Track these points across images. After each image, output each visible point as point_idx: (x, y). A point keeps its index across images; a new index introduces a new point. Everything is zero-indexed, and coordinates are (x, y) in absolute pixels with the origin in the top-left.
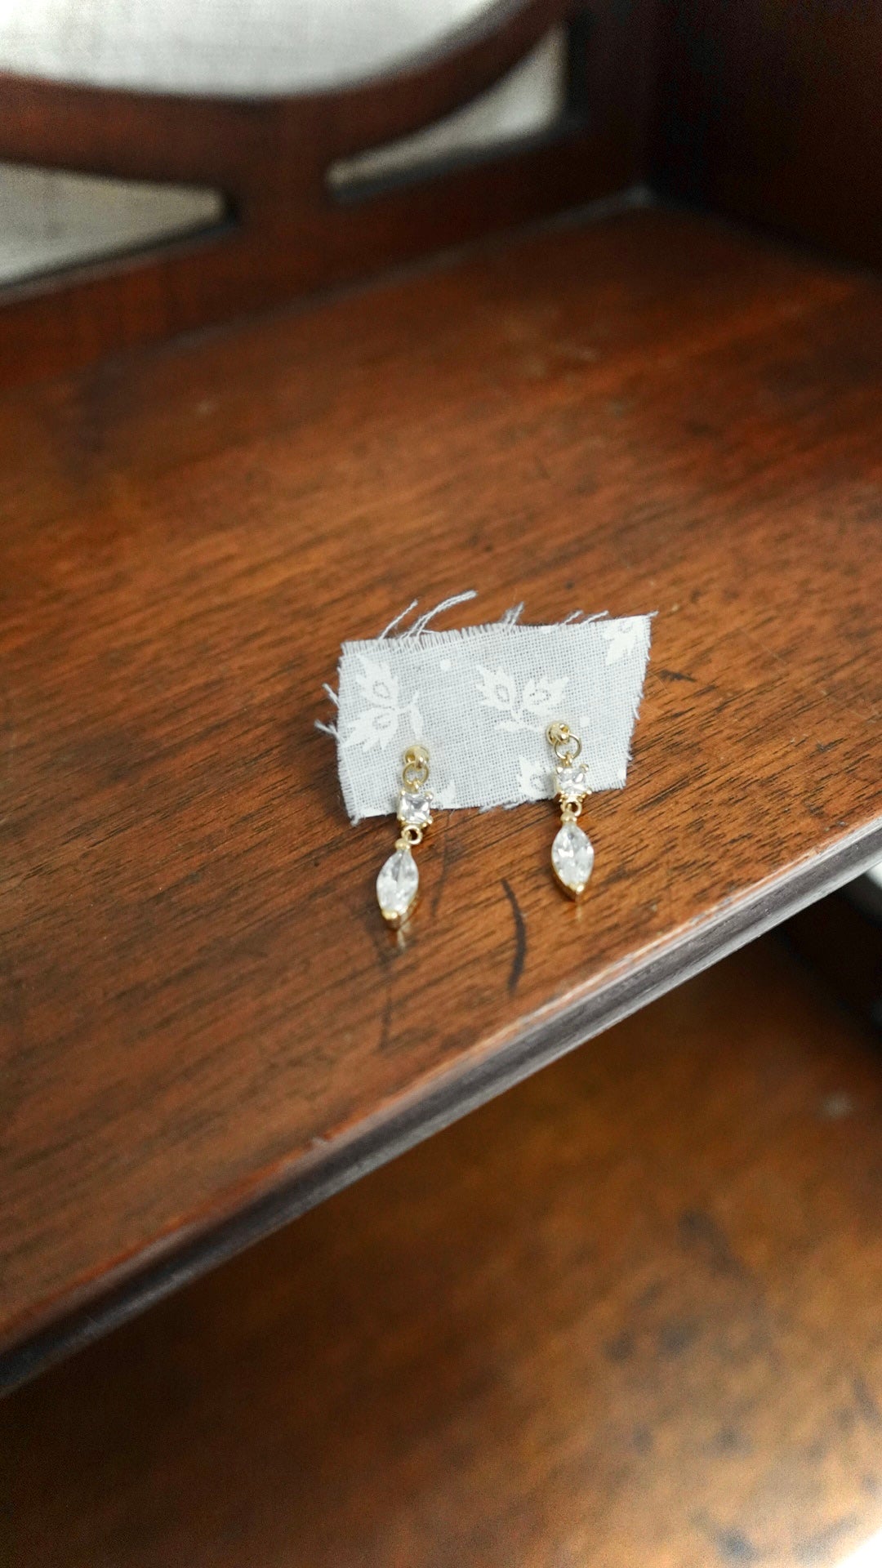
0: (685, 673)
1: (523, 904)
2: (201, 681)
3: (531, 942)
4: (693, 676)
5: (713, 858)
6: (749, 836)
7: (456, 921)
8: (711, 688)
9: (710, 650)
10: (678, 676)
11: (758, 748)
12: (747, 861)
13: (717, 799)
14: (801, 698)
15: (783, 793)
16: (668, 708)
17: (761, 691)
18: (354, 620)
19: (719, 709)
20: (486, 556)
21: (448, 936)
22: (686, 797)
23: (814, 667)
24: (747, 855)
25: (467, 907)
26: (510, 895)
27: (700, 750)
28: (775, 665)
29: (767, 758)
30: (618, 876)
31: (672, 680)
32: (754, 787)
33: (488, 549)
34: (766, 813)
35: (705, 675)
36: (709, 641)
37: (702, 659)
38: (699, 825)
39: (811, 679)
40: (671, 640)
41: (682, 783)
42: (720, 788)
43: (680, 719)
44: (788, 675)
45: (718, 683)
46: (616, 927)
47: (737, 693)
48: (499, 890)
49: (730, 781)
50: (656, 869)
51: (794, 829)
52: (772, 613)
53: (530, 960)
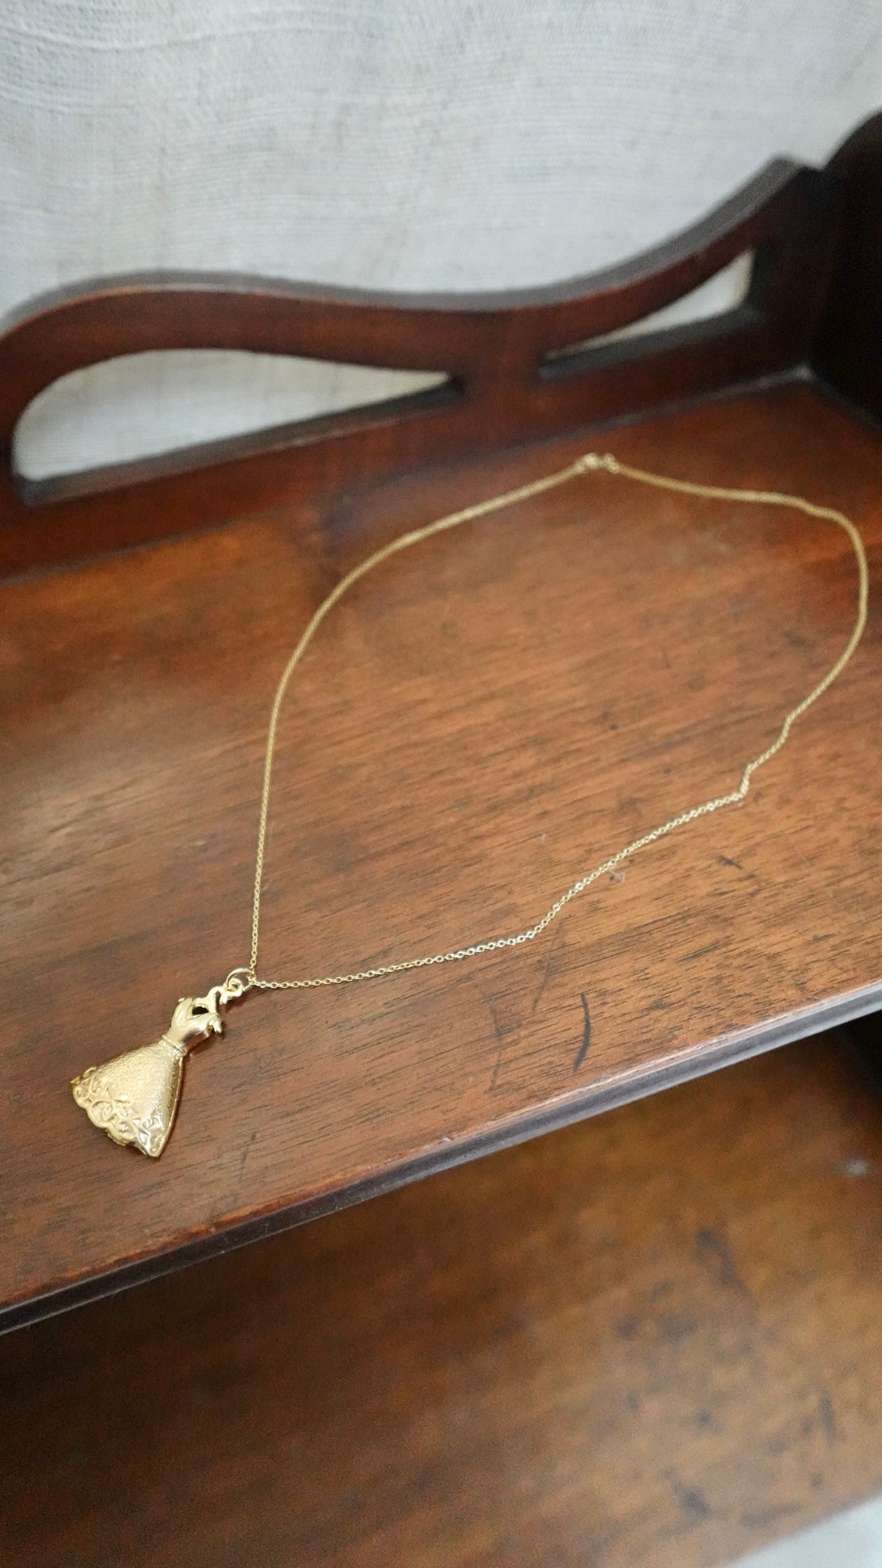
0: (735, 861)
1: (592, 1013)
2: (399, 803)
3: (593, 1040)
4: (740, 864)
5: (722, 1006)
6: (750, 995)
7: (548, 1016)
8: (751, 876)
9: (758, 844)
10: (729, 862)
11: (773, 929)
12: (744, 1013)
13: (737, 962)
14: (813, 896)
15: (782, 967)
16: (717, 886)
17: (786, 885)
18: (509, 772)
19: (753, 895)
20: (612, 733)
21: (541, 1026)
22: (715, 958)
23: (829, 873)
24: (746, 1007)
25: (556, 1008)
26: (585, 1006)
27: (732, 924)
28: (801, 866)
29: (779, 939)
30: (657, 1006)
31: (725, 864)
32: (763, 959)
33: (614, 727)
34: (766, 980)
35: (749, 865)
36: (759, 838)
37: (750, 852)
38: (719, 979)
39: (824, 883)
40: (732, 832)
41: (715, 946)
42: (740, 955)
43: (723, 897)
44: (809, 875)
45: (757, 873)
46: (649, 1040)
47: (769, 884)
48: (579, 1001)
49: (748, 951)
50: (683, 1005)
51: (783, 996)
52: (810, 822)
53: (590, 1052)
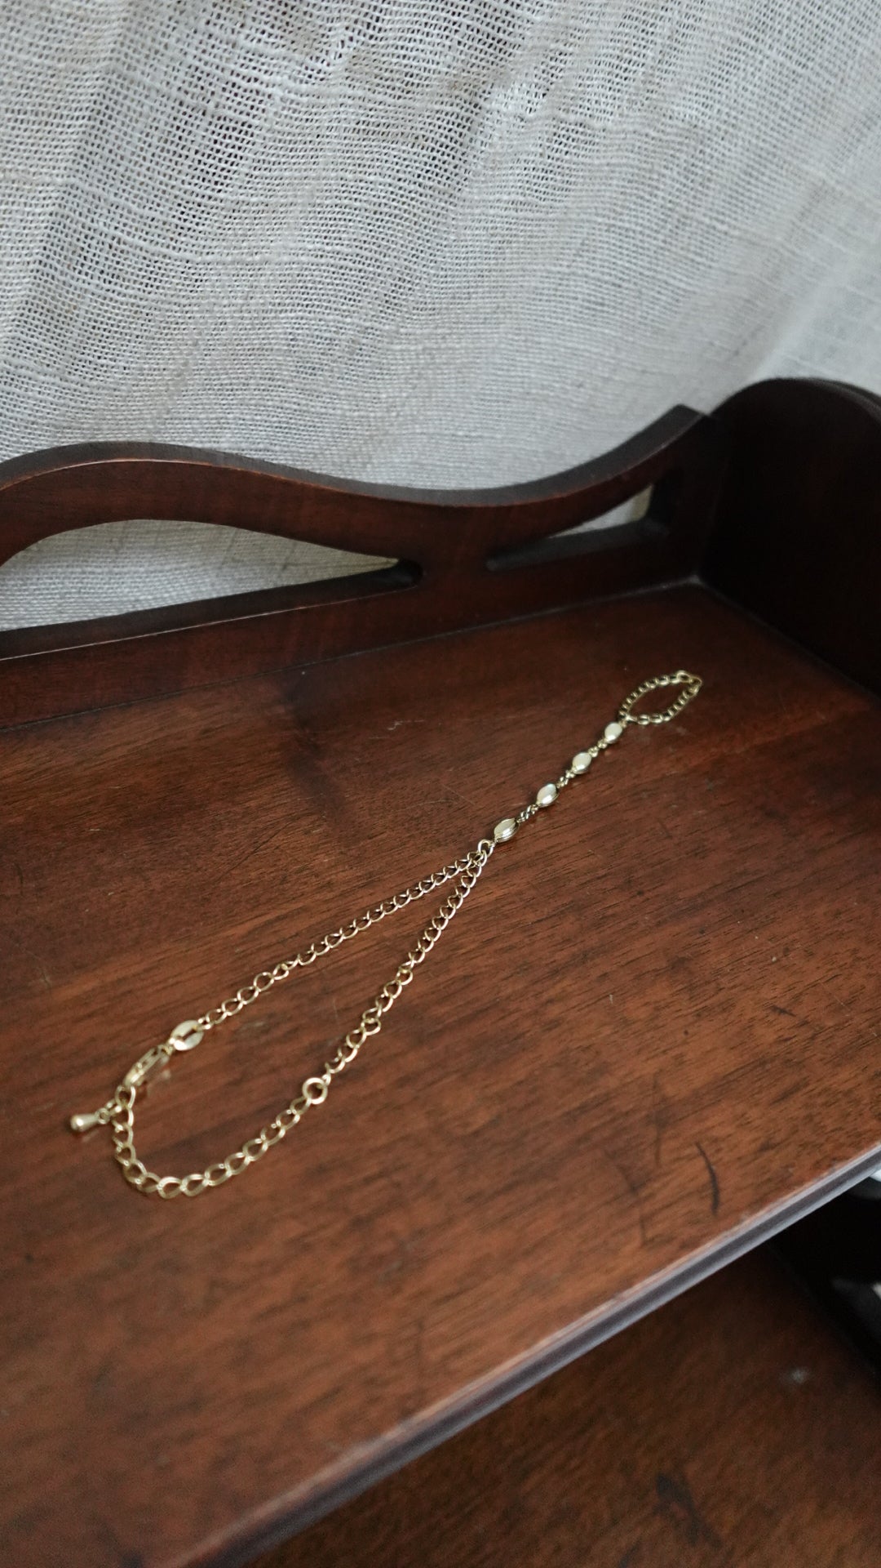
0: (787, 1009)
1: (712, 1160)
3: (721, 1186)
4: (793, 1012)
5: (822, 1140)
6: (841, 1129)
7: (673, 1167)
8: (805, 1023)
9: (801, 994)
10: (783, 1011)
11: (839, 1069)
12: (842, 1145)
13: (820, 1100)
14: (861, 1037)
15: (858, 1102)
16: (780, 1033)
17: (838, 1027)
18: (558, 938)
19: (813, 1038)
20: (640, 899)
21: (670, 1177)
22: (800, 1097)
23: (867, 1016)
24: (842, 1140)
25: (678, 1159)
26: (703, 1153)
27: (804, 1067)
28: (843, 1011)
29: (845, 1077)
30: (765, 1148)
31: (779, 1014)
32: (840, 1096)
33: (641, 893)
34: (850, 1114)
35: (801, 1011)
36: (800, 988)
37: (797, 999)
38: (810, 1118)
39: (867, 1024)
40: (774, 984)
41: (796, 1088)
42: (820, 1094)
43: (789, 1043)
44: (851, 1019)
45: (809, 1019)
46: (769, 1180)
47: (822, 1028)
48: (695, 1150)
49: (825, 1090)
50: (789, 1144)
52: (837, 972)
53: (723, 1196)
